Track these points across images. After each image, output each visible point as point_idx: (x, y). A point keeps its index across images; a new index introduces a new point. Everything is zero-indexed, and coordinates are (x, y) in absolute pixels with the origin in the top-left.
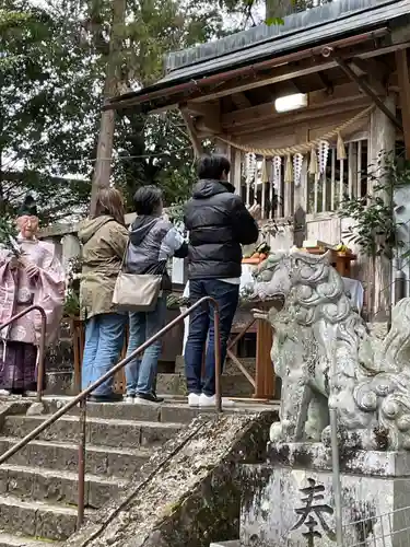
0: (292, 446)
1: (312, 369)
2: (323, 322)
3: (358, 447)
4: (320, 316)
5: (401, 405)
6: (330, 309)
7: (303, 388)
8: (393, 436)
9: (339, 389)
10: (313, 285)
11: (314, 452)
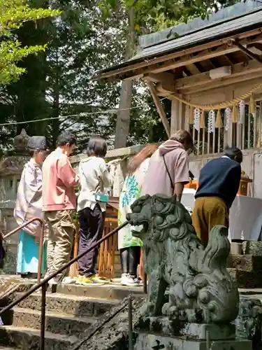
0: (152, 319)
1: (163, 270)
2: (169, 239)
3: (187, 321)
4: (168, 236)
5: (210, 294)
6: (174, 231)
7: (158, 282)
8: (205, 314)
9: (175, 283)
10: (164, 216)
11: (163, 324)
